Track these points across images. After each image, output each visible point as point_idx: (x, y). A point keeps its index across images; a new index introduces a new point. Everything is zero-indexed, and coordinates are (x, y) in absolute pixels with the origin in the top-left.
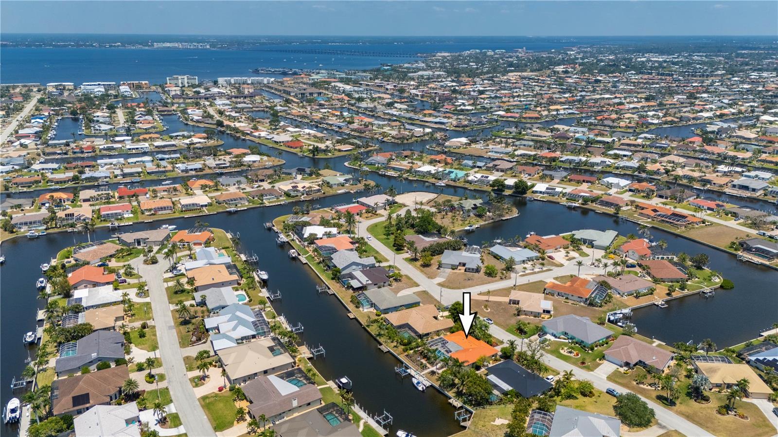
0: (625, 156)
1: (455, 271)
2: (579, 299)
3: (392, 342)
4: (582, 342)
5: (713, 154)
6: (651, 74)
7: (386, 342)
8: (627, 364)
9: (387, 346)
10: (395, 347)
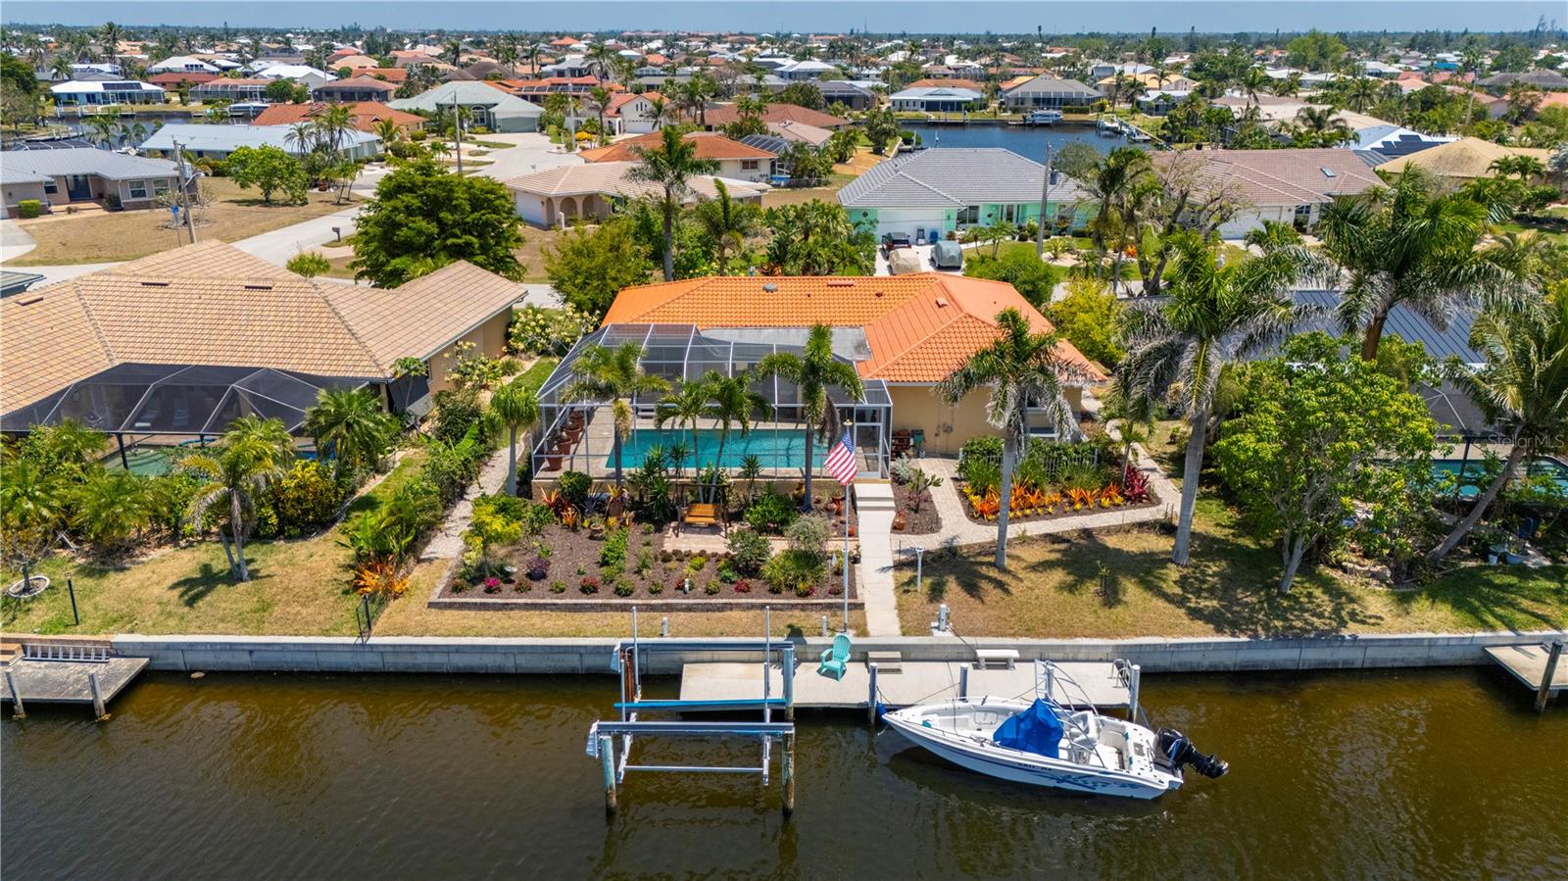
10: (197, 587)
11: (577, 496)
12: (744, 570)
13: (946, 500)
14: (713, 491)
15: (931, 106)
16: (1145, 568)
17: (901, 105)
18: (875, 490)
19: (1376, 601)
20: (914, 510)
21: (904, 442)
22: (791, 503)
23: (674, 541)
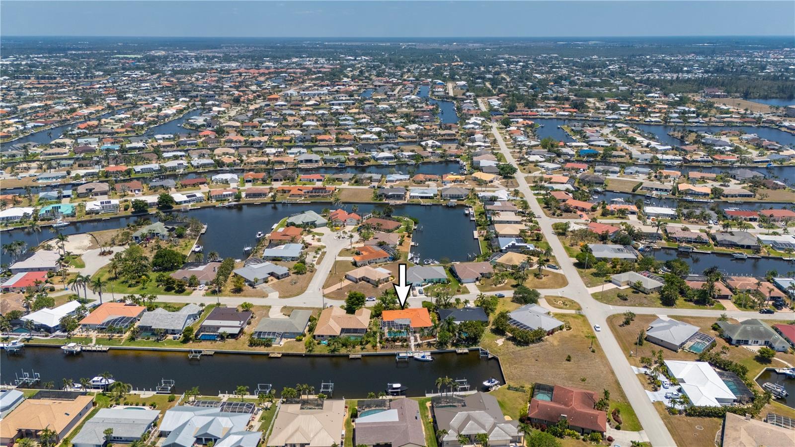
0: (181, 156)
1: (269, 283)
2: (384, 260)
3: (354, 347)
4: (440, 280)
5: (240, 142)
6: (29, 78)
7: (349, 351)
8: (477, 279)
9: (357, 353)
10: (362, 349)
11: (387, 340)
12: (402, 346)
13: (418, 339)
14: (398, 339)
15: (422, 197)
16: (434, 344)
17: (414, 197)
18: (412, 338)
19: (450, 347)
20: (416, 340)
21: (415, 332)
22: (406, 340)
23: (396, 344)
